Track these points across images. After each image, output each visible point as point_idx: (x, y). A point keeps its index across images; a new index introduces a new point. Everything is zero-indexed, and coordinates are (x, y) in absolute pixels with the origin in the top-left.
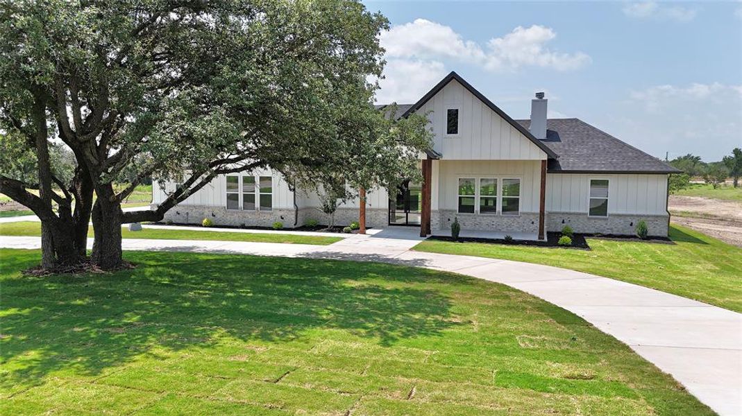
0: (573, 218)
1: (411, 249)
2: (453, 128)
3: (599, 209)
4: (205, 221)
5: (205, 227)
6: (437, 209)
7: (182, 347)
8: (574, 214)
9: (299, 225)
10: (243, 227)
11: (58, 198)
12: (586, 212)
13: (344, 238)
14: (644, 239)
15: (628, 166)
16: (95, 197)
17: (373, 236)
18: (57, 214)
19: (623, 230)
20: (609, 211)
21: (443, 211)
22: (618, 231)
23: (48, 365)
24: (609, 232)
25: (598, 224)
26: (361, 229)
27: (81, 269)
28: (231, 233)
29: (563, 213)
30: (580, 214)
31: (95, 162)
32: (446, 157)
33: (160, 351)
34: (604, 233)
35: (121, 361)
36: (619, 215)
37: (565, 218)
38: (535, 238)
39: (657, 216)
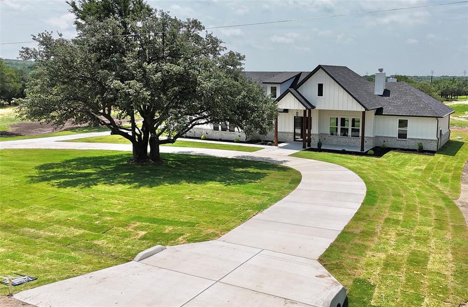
0: (389, 140)
1: (289, 155)
2: (320, 93)
3: (403, 135)
4: (202, 137)
5: (203, 139)
6: (317, 133)
7: (173, 184)
8: (390, 137)
9: (248, 140)
10: (221, 140)
11: (137, 135)
12: (396, 136)
13: (263, 148)
14: (420, 152)
15: (417, 113)
16: (150, 136)
17: (280, 147)
18: (137, 140)
19: (414, 146)
20: (408, 137)
21: (322, 134)
22: (412, 147)
23: (140, 186)
24: (407, 148)
25: (402, 143)
26: (275, 143)
27: (146, 161)
28: (216, 144)
29: (385, 137)
30: (393, 137)
31: (150, 123)
32: (318, 108)
33: (167, 184)
34: (405, 148)
35: (157, 186)
36: (412, 139)
37: (385, 139)
38: (359, 151)
39: (432, 140)
